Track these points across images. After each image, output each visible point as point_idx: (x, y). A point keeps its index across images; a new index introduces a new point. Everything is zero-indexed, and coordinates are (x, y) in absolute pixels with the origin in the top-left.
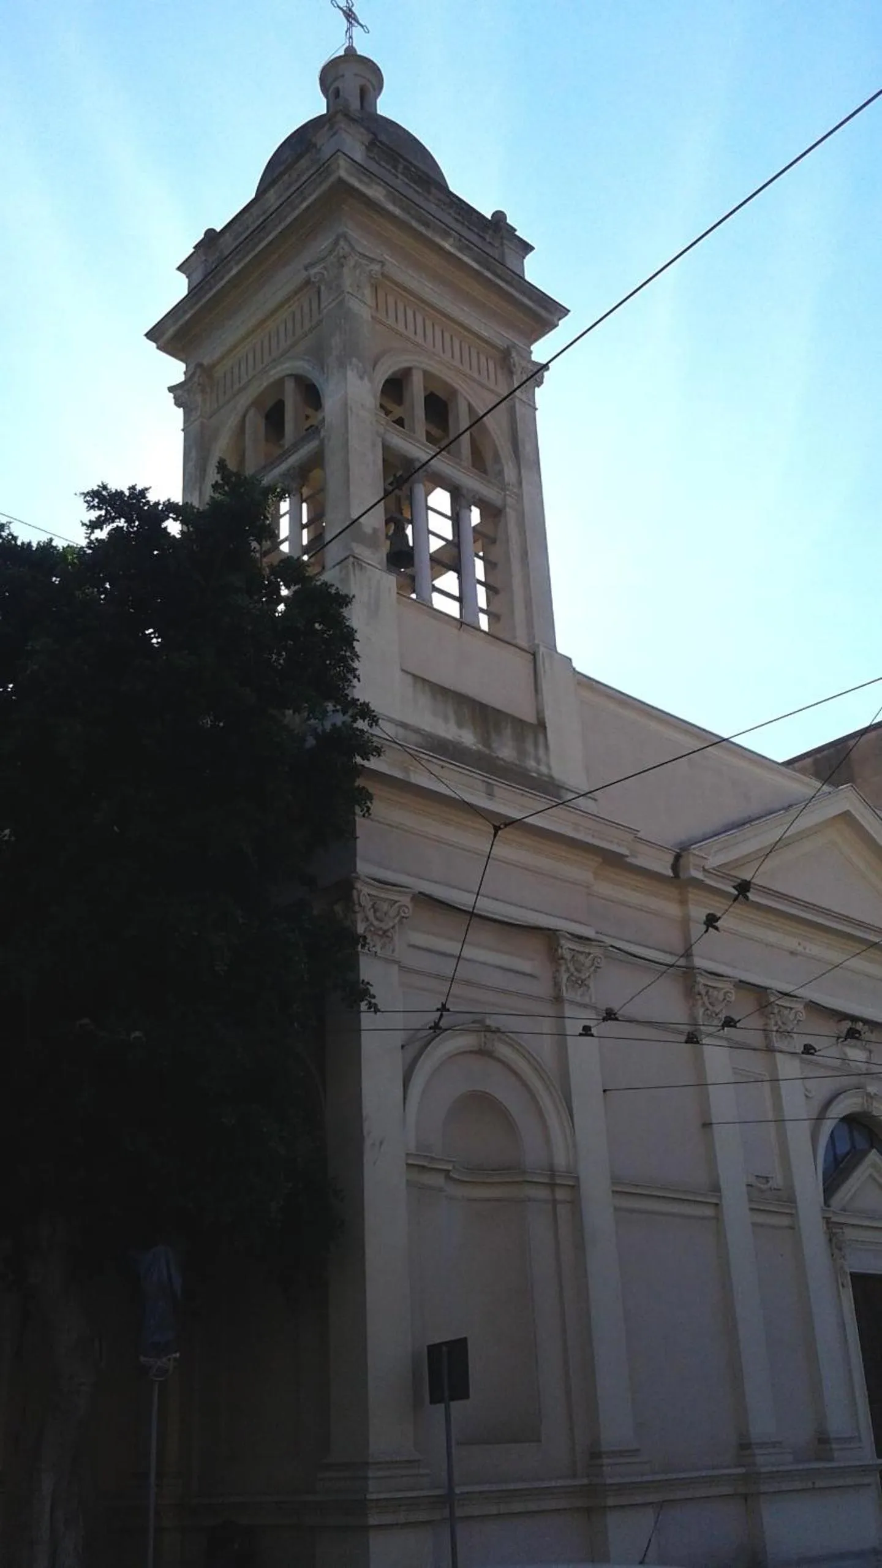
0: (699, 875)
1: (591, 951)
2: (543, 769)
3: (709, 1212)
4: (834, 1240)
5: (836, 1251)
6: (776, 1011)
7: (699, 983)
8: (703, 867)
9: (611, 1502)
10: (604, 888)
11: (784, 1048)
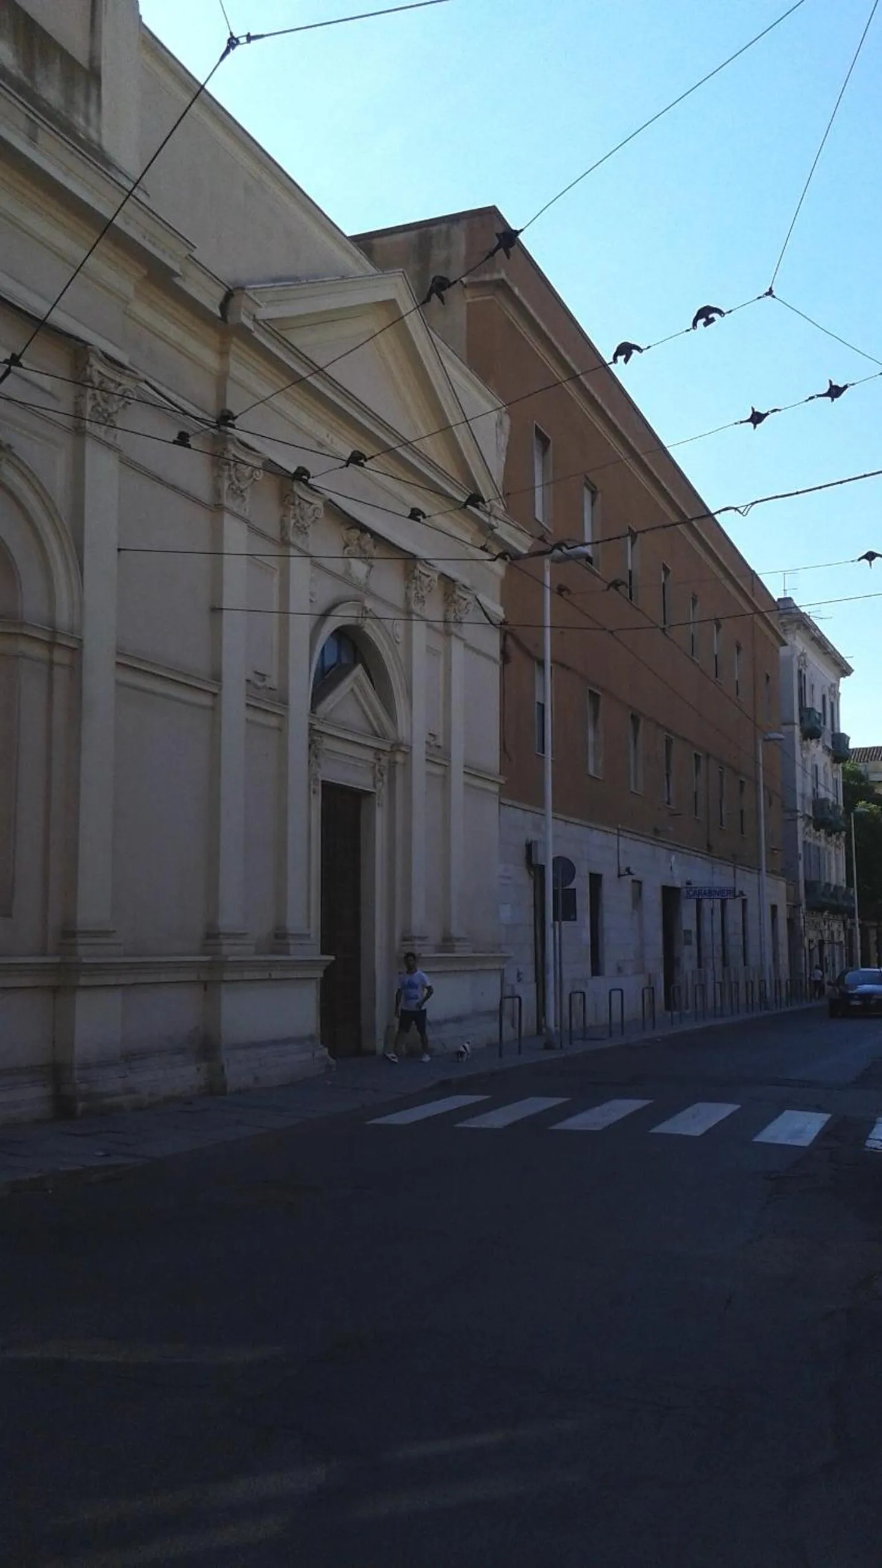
0: (249, 324)
1: (123, 382)
2: (94, 135)
3: (206, 700)
4: (313, 746)
5: (313, 758)
6: (297, 502)
7: (228, 451)
8: (254, 316)
9: (83, 981)
10: (140, 309)
11: (299, 543)
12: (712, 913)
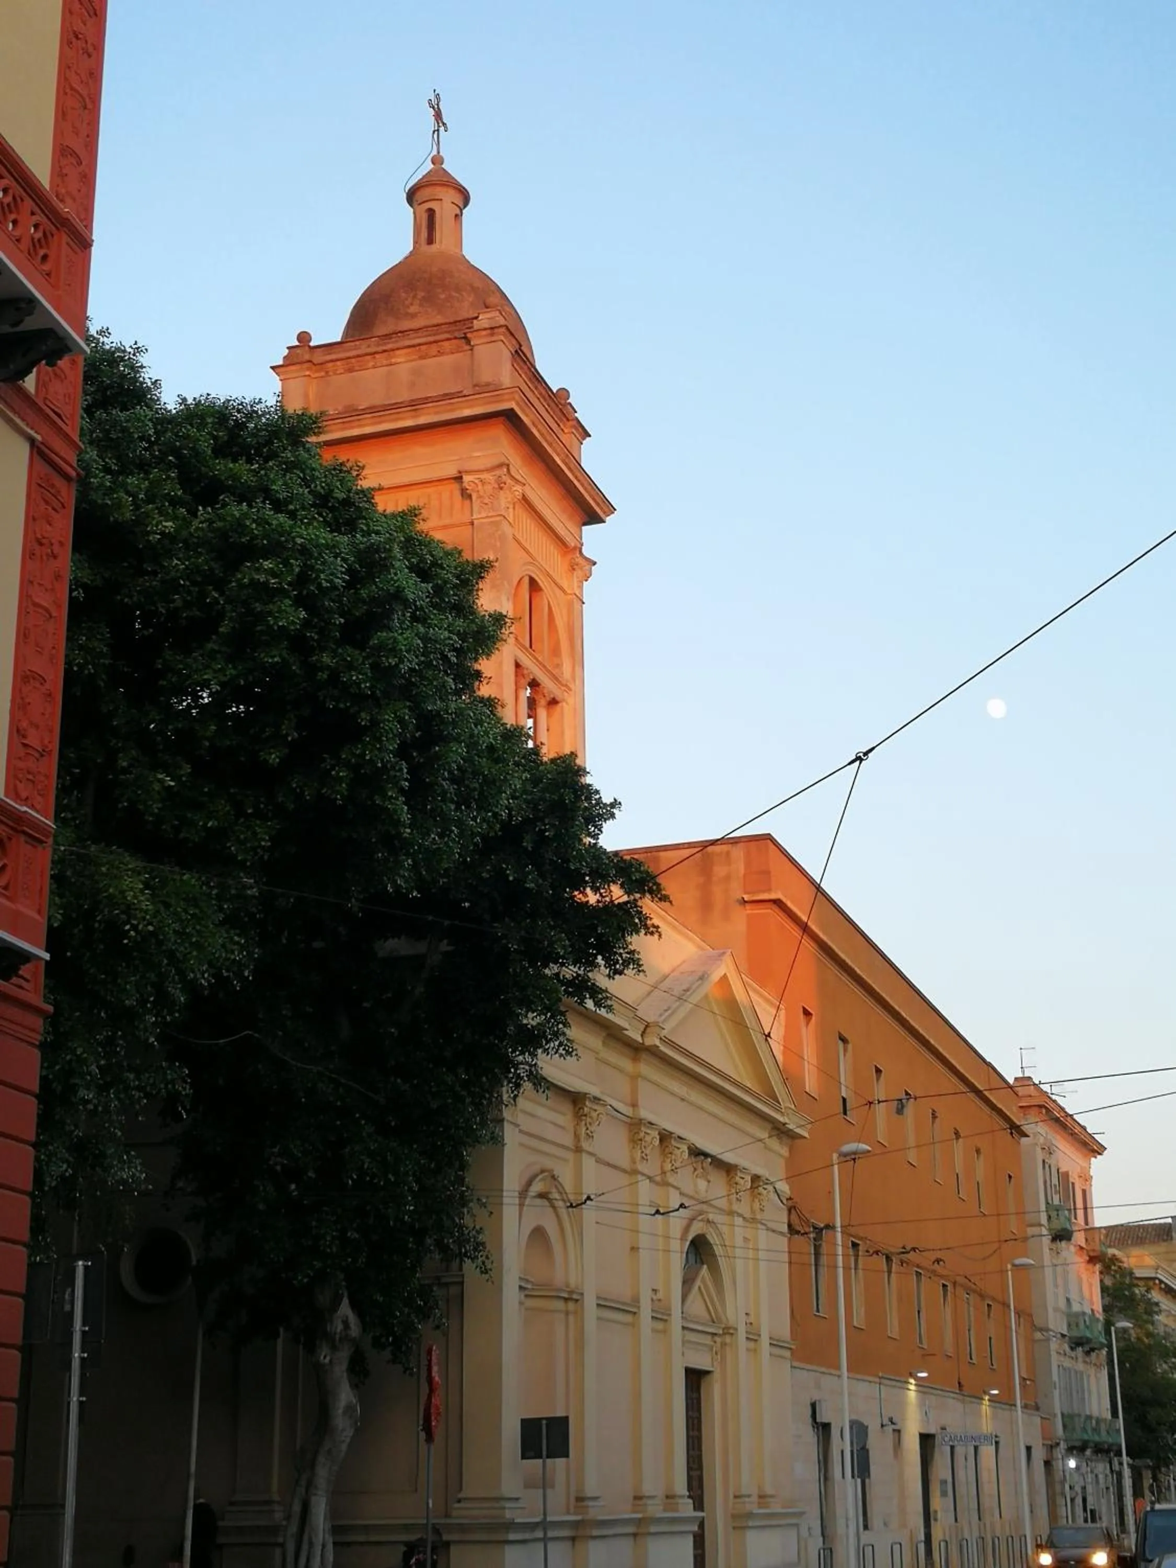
1: (598, 1109)
3: (634, 1319)
4: (683, 1342)
5: (683, 1351)
7: (641, 1131)
9: (593, 1533)
12: (966, 1459)
